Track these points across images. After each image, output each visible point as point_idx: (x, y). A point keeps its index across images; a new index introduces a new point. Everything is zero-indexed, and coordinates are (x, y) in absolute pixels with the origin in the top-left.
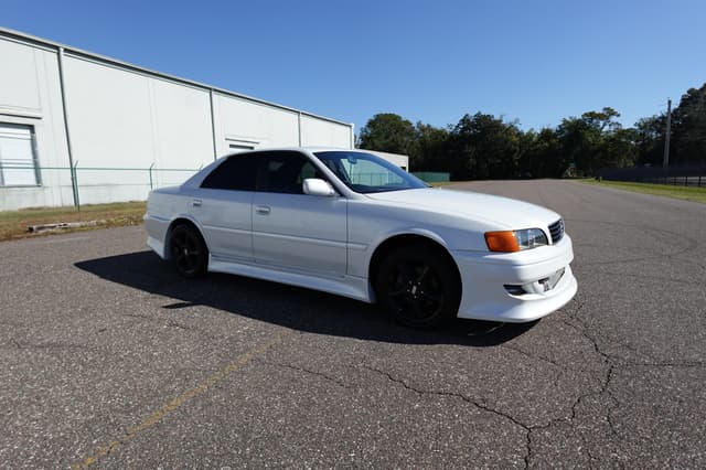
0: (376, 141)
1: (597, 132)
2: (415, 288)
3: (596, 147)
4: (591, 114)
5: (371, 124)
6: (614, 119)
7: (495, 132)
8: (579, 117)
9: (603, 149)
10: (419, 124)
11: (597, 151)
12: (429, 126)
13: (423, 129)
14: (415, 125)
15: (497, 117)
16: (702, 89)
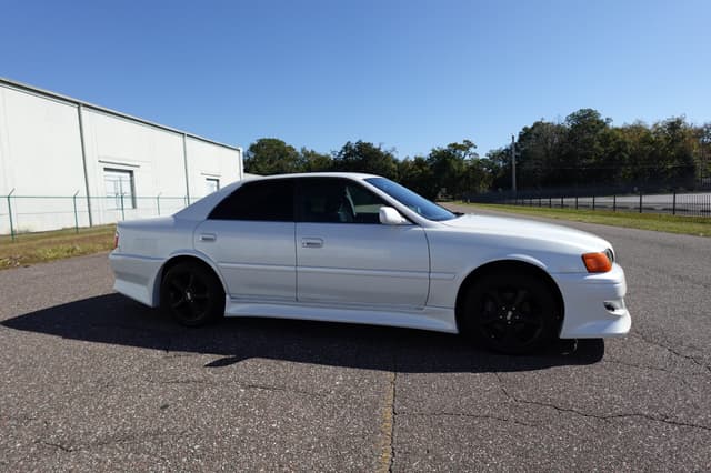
0: (260, 166)
1: (460, 161)
2: (510, 314)
3: (461, 174)
4: (455, 145)
5: (253, 148)
6: (472, 150)
7: (376, 159)
8: (445, 147)
9: (466, 175)
10: (303, 150)
11: (461, 178)
12: (313, 152)
13: (307, 155)
14: (299, 150)
15: (376, 146)
16: (533, 128)
